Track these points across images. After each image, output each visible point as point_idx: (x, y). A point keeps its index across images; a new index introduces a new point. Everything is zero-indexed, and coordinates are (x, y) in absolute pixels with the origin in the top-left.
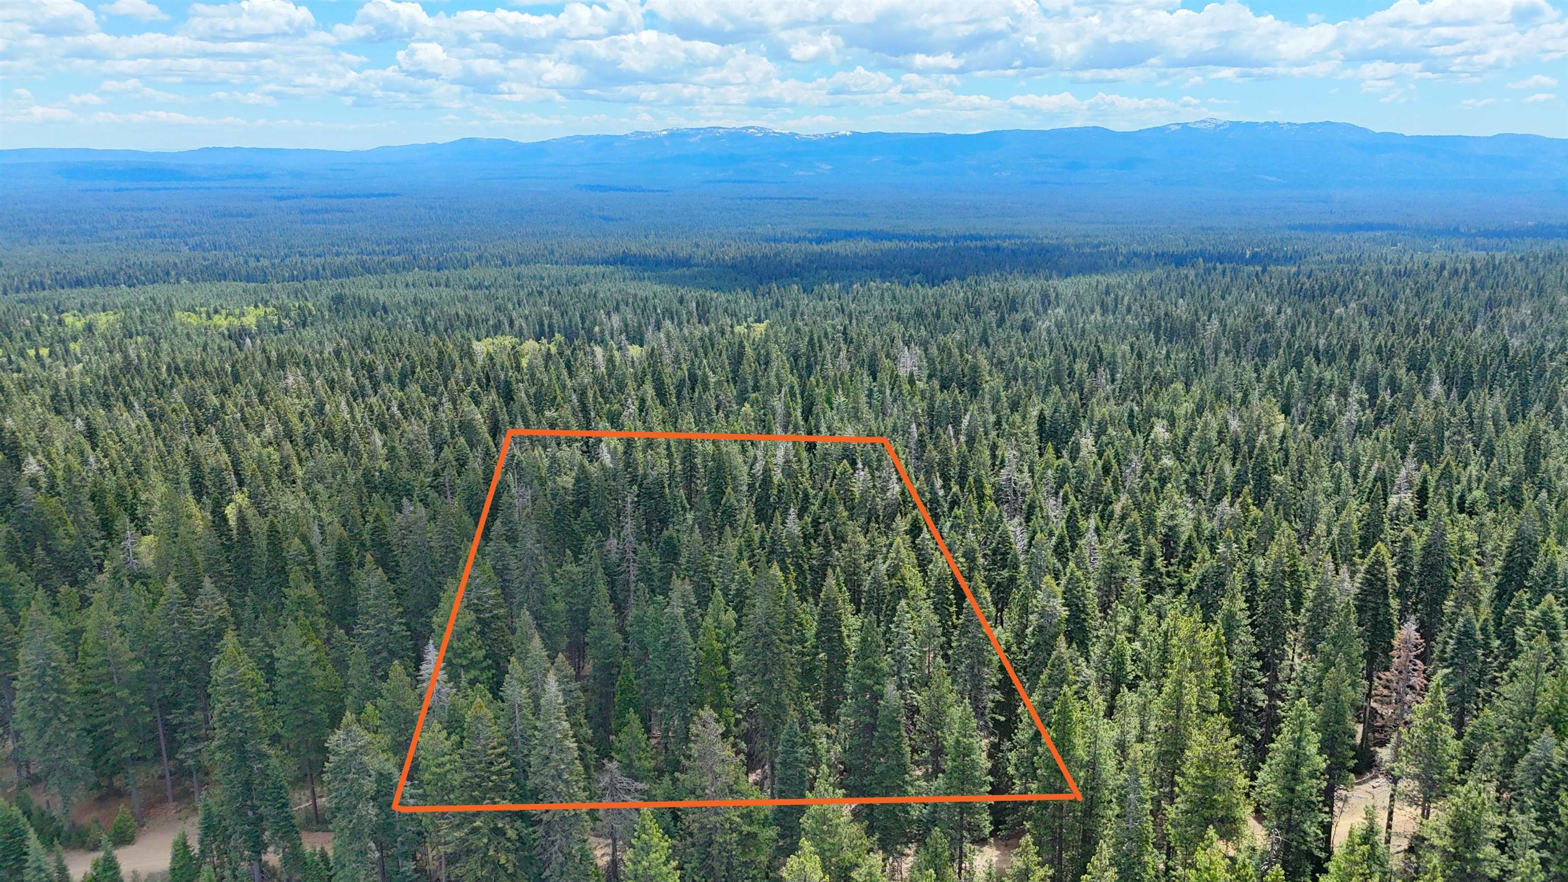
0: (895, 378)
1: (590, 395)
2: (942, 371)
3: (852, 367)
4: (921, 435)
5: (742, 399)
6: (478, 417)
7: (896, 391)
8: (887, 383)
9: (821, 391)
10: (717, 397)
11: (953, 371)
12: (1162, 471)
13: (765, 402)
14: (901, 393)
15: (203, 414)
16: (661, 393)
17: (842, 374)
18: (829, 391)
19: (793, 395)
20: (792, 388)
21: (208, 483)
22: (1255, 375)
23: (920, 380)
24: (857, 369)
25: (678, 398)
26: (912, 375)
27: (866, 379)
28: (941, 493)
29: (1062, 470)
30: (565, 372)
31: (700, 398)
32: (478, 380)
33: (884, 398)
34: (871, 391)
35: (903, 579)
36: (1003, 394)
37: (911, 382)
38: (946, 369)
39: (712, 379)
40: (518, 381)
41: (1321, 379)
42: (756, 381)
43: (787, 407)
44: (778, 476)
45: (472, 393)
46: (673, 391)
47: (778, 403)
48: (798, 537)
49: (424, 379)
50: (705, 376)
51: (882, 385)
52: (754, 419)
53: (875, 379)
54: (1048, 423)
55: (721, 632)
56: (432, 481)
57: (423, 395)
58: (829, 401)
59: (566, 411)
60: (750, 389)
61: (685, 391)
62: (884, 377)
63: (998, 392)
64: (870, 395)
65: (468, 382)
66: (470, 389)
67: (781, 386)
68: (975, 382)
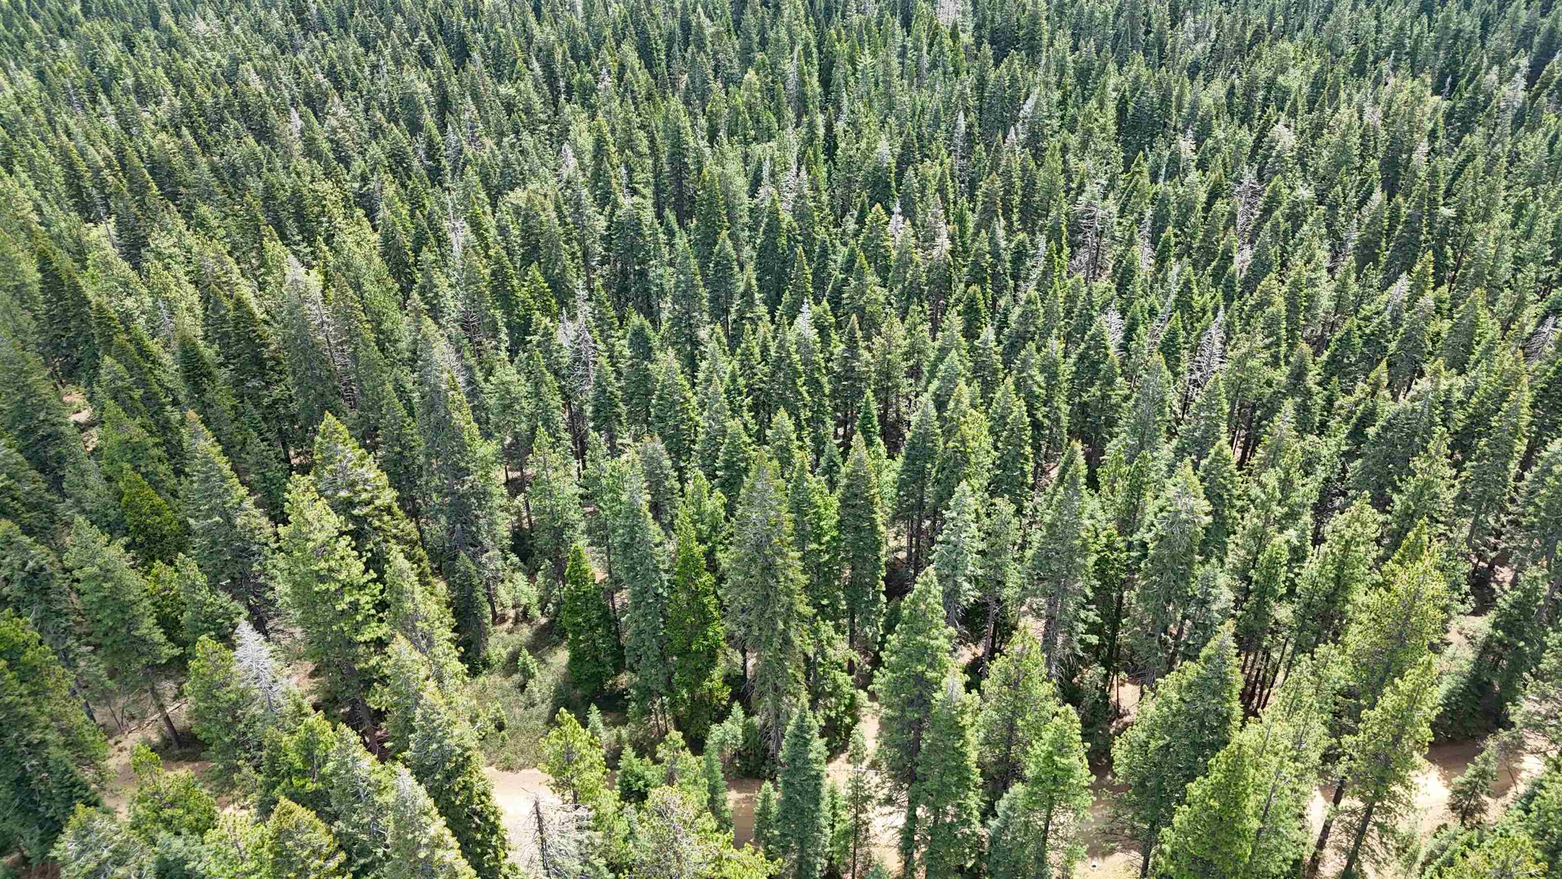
0: (934, 34)
1: (559, 57)
2: (993, 21)
3: (881, 10)
4: (970, 126)
5: (747, 61)
6: (422, 88)
7: (936, 48)
8: (924, 35)
9: (842, 48)
10: (716, 53)
11: (1007, 21)
12: (1295, 205)
13: (774, 65)
14: (941, 52)
15: (98, 74)
16: (645, 53)
17: (869, 21)
18: (852, 47)
19: (807, 54)
20: (807, 45)
21: (88, 184)
22: (1374, 23)
23: (964, 31)
24: (888, 14)
25: (667, 56)
26: (955, 27)
27: (898, 31)
28: (1003, 244)
29: (1162, 201)
30: (532, 18)
31: (694, 60)
32: (428, 28)
33: (920, 57)
34: (904, 47)
35: (963, 442)
36: (1069, 59)
37: (954, 36)
38: (998, 19)
39: (709, 29)
40: (473, 31)
41: (1460, 31)
42: (762, 32)
43: (801, 73)
44: (786, 218)
45: (422, 46)
46: (662, 45)
47: (789, 67)
48: (815, 343)
49: (363, 27)
50: (700, 26)
51: (918, 39)
52: (760, 91)
53: (909, 32)
54: (1131, 110)
55: (704, 527)
56: (361, 188)
57: (361, 50)
58: (852, 61)
59: (527, 85)
60: (755, 46)
61: (676, 47)
62: (920, 28)
63: (1064, 58)
64: (903, 54)
65: (414, 32)
66: (417, 41)
67: (793, 43)
68: (1033, 38)
